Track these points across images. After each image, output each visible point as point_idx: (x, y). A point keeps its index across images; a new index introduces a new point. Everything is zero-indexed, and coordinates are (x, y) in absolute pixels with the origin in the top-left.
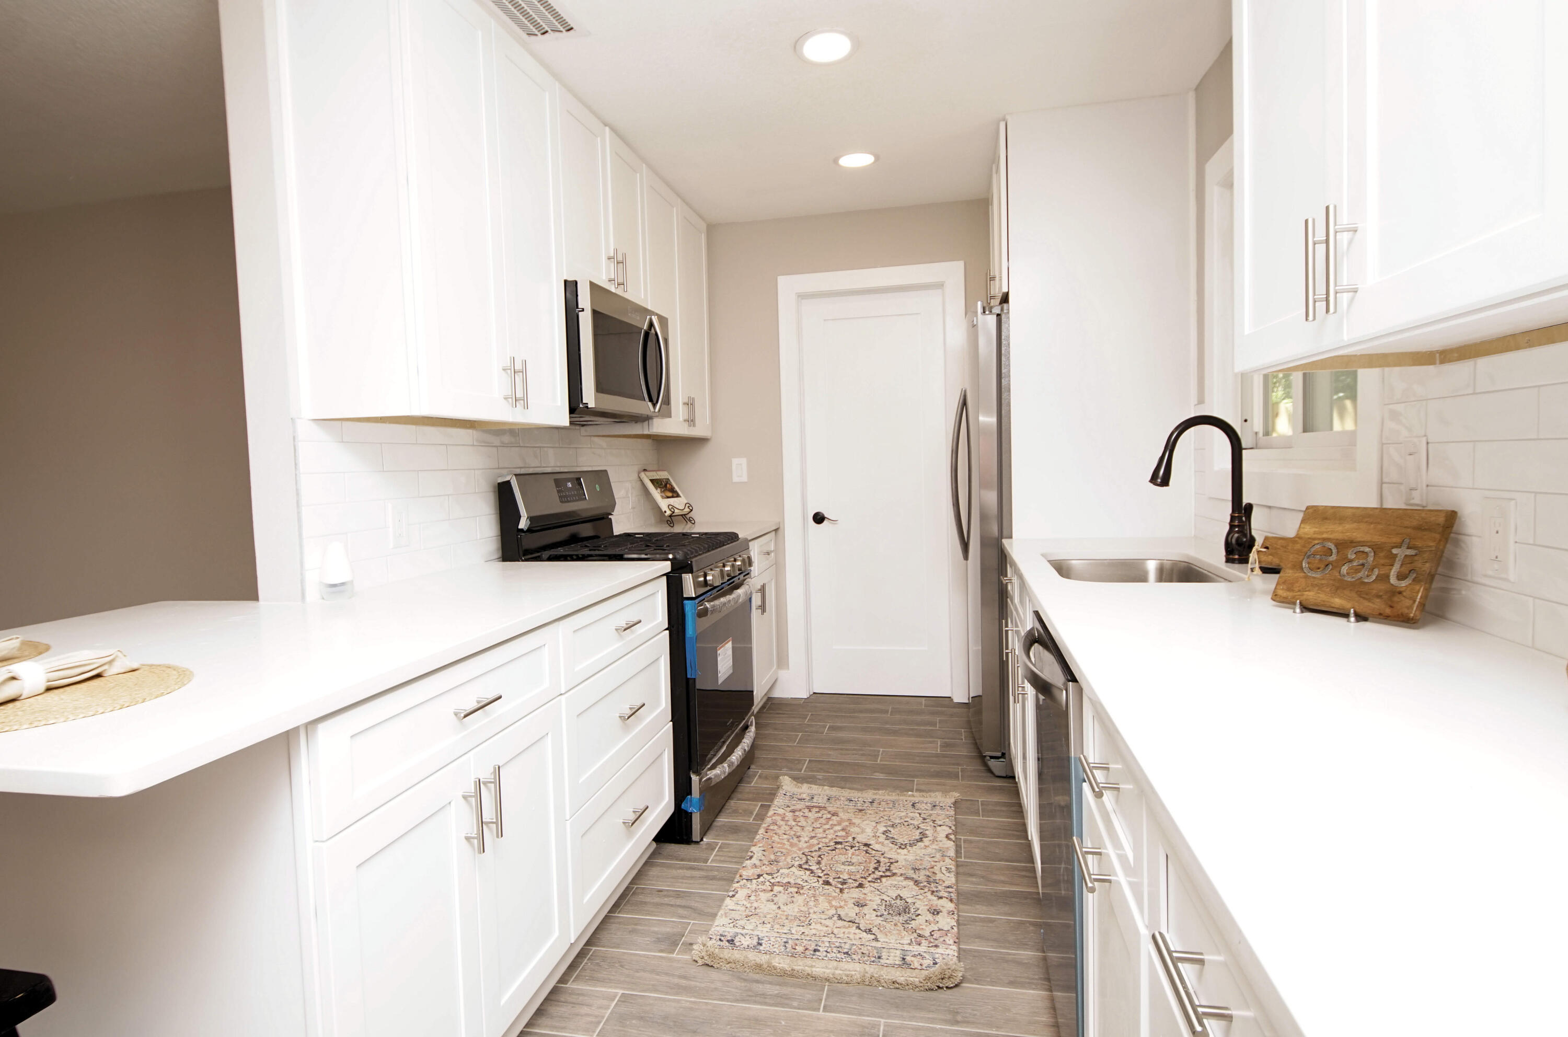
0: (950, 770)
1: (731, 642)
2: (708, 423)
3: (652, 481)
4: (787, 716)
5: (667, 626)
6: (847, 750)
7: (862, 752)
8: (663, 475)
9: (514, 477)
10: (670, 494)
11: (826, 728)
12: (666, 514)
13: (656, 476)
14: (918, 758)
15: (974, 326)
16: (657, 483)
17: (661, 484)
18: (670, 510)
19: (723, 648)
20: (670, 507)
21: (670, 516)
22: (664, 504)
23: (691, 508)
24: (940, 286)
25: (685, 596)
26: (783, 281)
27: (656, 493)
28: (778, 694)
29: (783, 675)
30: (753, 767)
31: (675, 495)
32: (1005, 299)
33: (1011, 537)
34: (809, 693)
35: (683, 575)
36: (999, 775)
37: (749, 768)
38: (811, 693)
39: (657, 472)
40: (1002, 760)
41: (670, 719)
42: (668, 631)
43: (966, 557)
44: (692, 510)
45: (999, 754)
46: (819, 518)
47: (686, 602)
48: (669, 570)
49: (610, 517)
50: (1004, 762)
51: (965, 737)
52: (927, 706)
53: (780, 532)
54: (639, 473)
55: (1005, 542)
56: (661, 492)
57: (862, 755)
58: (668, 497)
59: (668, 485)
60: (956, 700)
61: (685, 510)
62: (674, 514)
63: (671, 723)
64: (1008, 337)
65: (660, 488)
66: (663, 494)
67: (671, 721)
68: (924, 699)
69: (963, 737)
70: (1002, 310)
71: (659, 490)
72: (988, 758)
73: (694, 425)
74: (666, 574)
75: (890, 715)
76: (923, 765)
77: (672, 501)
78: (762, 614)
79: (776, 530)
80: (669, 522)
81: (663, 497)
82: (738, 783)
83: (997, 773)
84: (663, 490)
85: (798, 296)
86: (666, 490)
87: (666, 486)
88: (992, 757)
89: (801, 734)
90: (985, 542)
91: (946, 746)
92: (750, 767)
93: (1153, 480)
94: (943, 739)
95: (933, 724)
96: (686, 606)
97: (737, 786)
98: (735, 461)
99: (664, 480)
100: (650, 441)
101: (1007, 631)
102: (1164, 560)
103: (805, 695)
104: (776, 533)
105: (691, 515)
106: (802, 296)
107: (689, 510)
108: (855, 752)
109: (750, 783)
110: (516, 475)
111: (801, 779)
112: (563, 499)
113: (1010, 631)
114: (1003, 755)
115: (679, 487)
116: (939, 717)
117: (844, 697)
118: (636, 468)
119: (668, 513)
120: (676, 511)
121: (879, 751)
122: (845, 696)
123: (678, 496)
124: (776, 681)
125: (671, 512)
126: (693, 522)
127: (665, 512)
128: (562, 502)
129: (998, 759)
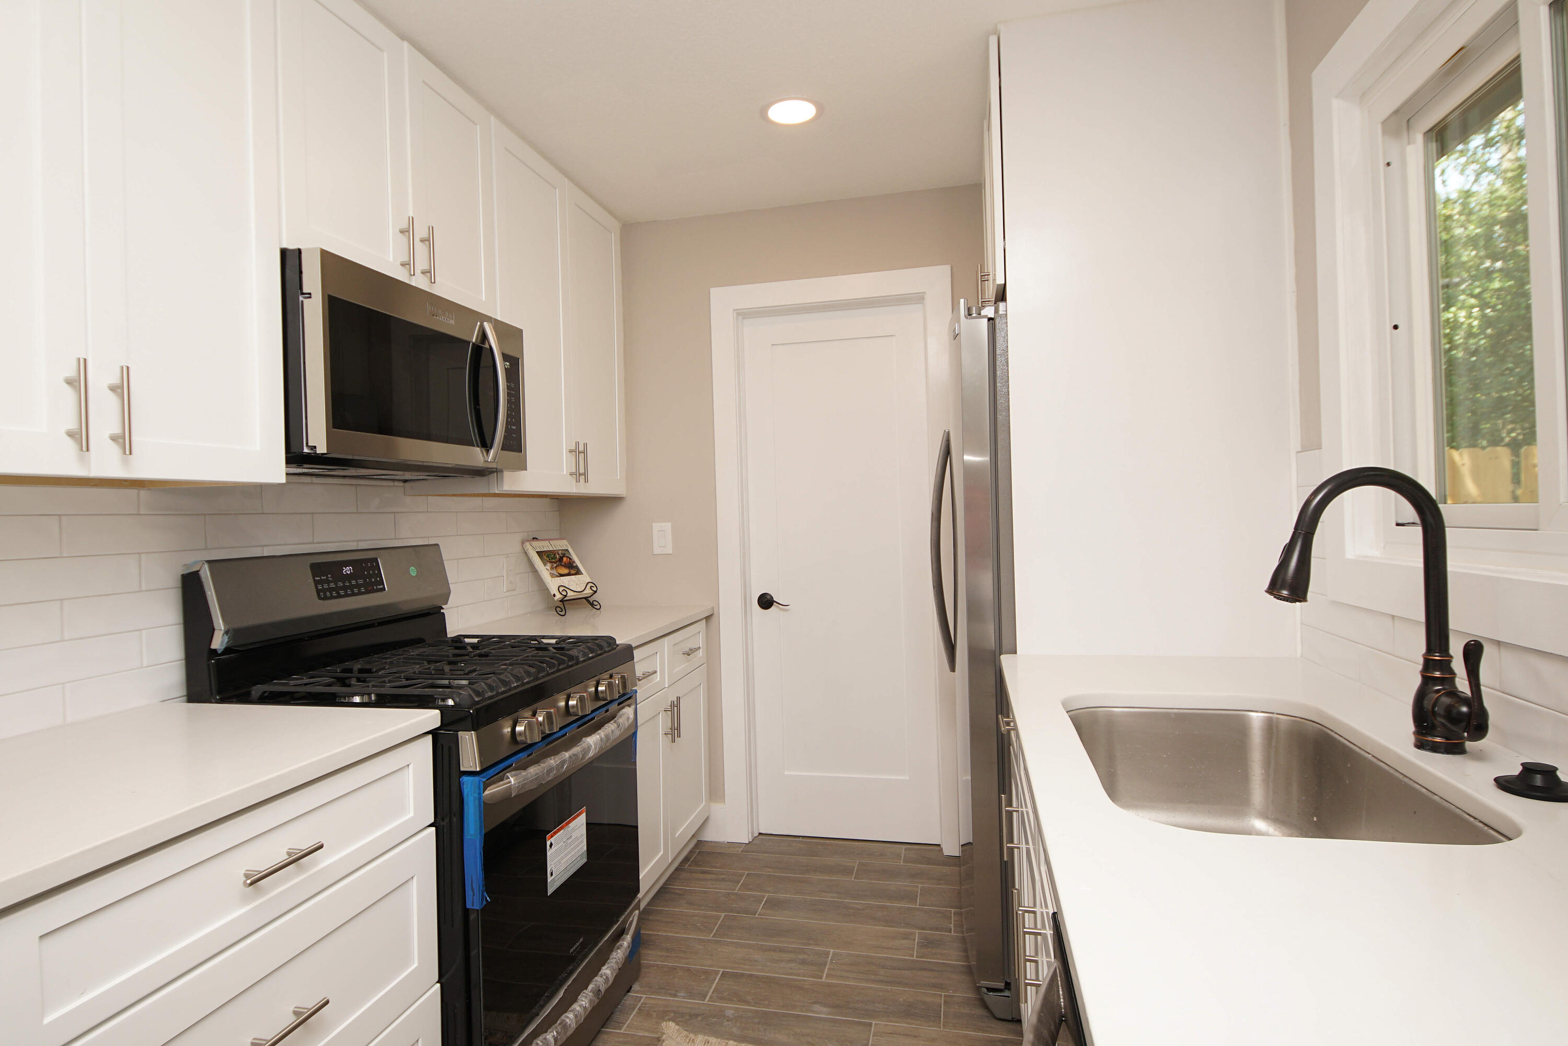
0: (928, 999)
1: (584, 815)
2: (618, 478)
3: (540, 554)
4: (713, 876)
5: (432, 820)
6: (782, 950)
7: (801, 957)
8: (559, 545)
9: (206, 566)
10: (566, 571)
11: (761, 903)
12: (556, 598)
13: (546, 546)
14: (882, 972)
15: (956, 336)
16: (548, 556)
17: (555, 558)
18: (561, 594)
19: (562, 831)
20: (561, 589)
21: (562, 601)
22: (553, 584)
23: (595, 589)
24: (918, 298)
25: (462, 769)
26: (716, 293)
27: (544, 570)
28: (711, 835)
29: (718, 810)
30: (636, 987)
31: (573, 572)
32: (1001, 295)
33: (1014, 652)
34: (752, 833)
35: (460, 733)
36: (1002, 1017)
37: (629, 991)
38: (756, 834)
39: (551, 542)
40: (1007, 993)
41: (437, 978)
42: (433, 829)
43: (953, 669)
44: (595, 592)
45: (1001, 985)
46: (766, 602)
47: (465, 779)
48: (438, 724)
49: (442, 611)
50: (1009, 997)
51: (955, 926)
52: (907, 862)
53: (714, 619)
54: (523, 543)
55: (1005, 659)
56: (552, 568)
57: (804, 962)
58: (562, 575)
59: (565, 559)
60: (947, 852)
61: (585, 592)
62: (565, 599)
63: (438, 985)
64: (1006, 351)
65: (551, 562)
66: (554, 572)
67: (437, 982)
68: (904, 847)
69: (952, 926)
70: (996, 311)
71: (549, 566)
72: (985, 990)
73: (586, 481)
74: (434, 733)
75: (854, 879)
76: (889, 988)
77: (565, 581)
78: (673, 741)
79: (708, 618)
80: (558, 609)
81: (552, 576)
82: (602, 1027)
83: (998, 1016)
84: (555, 565)
85: (738, 314)
86: (561, 565)
87: (561, 559)
88: (990, 990)
89: (724, 914)
90: (975, 655)
91: (927, 943)
92: (631, 987)
93: (1274, 588)
94: (923, 929)
95: (911, 897)
96: (465, 786)
97: (599, 1031)
98: (656, 526)
99: (560, 552)
100: (547, 500)
101: (1010, 814)
102: (1273, 713)
103: (744, 838)
104: (706, 620)
105: (595, 597)
106: (743, 315)
107: (591, 591)
108: (792, 956)
109: (619, 1025)
110: (209, 562)
111: (700, 1018)
112: (323, 595)
113: (1015, 814)
114: (1008, 986)
115: (581, 562)
116: (922, 883)
117: (799, 842)
118: (518, 538)
119: (558, 596)
120: (570, 594)
121: (827, 954)
122: (800, 839)
123: (578, 572)
124: (707, 820)
125: (561, 596)
126: (598, 607)
127: (554, 595)
128: (320, 598)
129: (1001, 992)
